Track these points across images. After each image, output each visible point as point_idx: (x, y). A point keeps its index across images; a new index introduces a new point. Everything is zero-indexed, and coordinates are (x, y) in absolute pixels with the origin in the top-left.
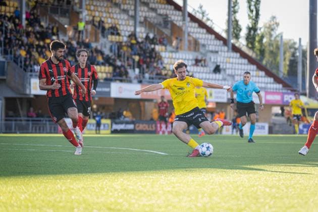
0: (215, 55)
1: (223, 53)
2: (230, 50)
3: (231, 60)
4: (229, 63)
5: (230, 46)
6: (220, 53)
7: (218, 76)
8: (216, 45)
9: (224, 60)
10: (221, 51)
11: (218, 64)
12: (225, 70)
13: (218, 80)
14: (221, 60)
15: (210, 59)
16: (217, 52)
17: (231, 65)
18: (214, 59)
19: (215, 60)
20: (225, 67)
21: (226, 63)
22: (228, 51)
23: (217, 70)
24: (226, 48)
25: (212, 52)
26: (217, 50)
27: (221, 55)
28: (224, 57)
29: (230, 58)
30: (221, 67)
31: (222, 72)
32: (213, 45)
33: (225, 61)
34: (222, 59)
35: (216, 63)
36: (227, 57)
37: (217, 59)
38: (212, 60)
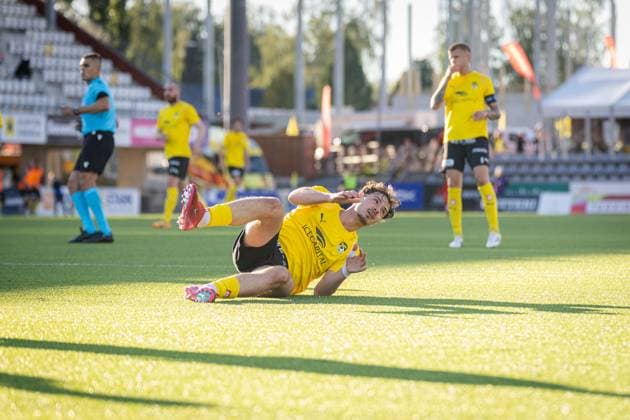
0: (19, 37)
1: (36, 35)
2: (53, 26)
3: (55, 49)
4: (51, 55)
5: (53, 17)
6: (29, 33)
7: (25, 85)
8: (20, 16)
9: (38, 48)
10: (33, 29)
11: (26, 58)
12: (40, 71)
13: (27, 94)
14: (31, 48)
15: (8, 46)
16: (22, 31)
17: (54, 61)
18: (17, 47)
19: (20, 50)
20: (40, 65)
21: (44, 55)
22: (47, 29)
23: (24, 70)
24: (42, 23)
25: (11, 30)
26: (22, 26)
27: (31, 39)
28: (39, 43)
29: (52, 43)
30: (33, 64)
31: (35, 75)
32: (14, 15)
33: (41, 51)
34: (34, 46)
35: (22, 55)
36: (46, 43)
37: (23, 46)
38: (13, 49)
